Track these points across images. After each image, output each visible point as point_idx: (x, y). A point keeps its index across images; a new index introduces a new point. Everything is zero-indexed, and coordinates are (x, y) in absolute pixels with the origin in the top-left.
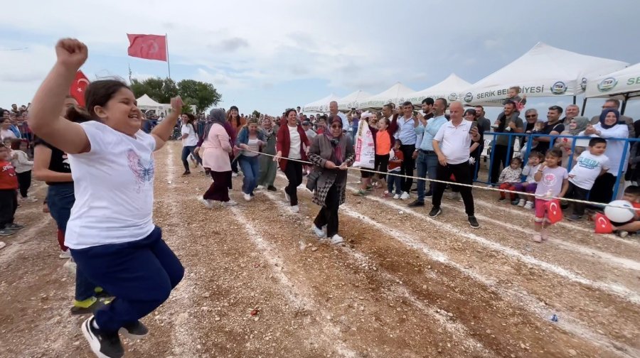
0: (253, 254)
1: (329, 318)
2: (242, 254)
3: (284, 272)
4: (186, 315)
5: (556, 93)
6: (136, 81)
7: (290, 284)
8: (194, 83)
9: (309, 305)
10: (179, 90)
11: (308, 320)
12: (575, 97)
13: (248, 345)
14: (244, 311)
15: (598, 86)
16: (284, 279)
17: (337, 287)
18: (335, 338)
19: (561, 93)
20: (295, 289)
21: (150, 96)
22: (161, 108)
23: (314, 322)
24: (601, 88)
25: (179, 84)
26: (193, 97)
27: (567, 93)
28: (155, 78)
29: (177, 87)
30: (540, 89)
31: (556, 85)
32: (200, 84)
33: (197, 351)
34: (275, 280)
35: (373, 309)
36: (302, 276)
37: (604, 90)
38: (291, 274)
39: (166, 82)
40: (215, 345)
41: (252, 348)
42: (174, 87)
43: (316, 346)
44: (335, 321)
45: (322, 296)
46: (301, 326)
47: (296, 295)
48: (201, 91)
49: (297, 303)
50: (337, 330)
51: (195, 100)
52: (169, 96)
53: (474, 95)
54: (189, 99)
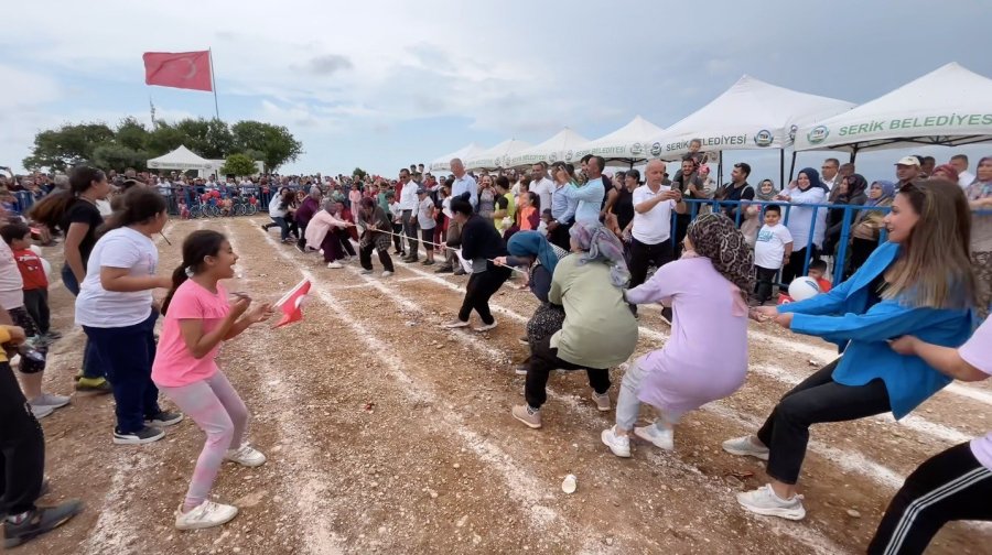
0: (364, 354)
1: (451, 407)
2: (350, 355)
3: (403, 371)
4: (291, 413)
5: (761, 145)
6: (163, 125)
7: (409, 381)
8: (257, 126)
9: (430, 397)
10: (235, 136)
11: (429, 410)
12: (782, 151)
13: (363, 433)
14: (356, 407)
15: (808, 136)
16: (402, 377)
17: (463, 381)
18: (456, 423)
19: (766, 145)
20: (415, 385)
21: (189, 147)
22: (209, 167)
23: (434, 412)
24: (811, 139)
25: (235, 128)
26: (257, 149)
27: (773, 146)
28: (195, 118)
29: (232, 133)
30: (742, 140)
31: (760, 134)
32: (266, 127)
33: (309, 440)
34: (391, 378)
35: (502, 398)
36: (423, 373)
37: (814, 142)
38: (410, 372)
39: (212, 125)
40: (328, 435)
41: (368, 434)
42: (226, 132)
43: (436, 430)
44: (457, 410)
45: (445, 388)
46: (420, 416)
47: (416, 390)
48: (270, 139)
49: (417, 397)
50: (459, 417)
51: (260, 153)
52: (218, 147)
53: (664, 146)
54: (250, 151)
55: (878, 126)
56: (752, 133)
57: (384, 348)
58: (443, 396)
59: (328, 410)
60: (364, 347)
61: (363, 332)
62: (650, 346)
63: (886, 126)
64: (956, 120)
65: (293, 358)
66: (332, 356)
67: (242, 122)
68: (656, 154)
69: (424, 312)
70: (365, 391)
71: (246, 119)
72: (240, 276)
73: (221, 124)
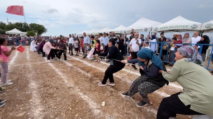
0: (57, 76)
1: (77, 88)
2: (54, 77)
4: (36, 91)
5: (145, 31)
6: (10, 23)
7: (68, 82)
8: (36, 24)
9: (72, 86)
10: (30, 27)
11: (72, 89)
12: (149, 32)
13: (54, 95)
14: (54, 89)
15: (154, 29)
16: (66, 81)
17: (81, 81)
18: (78, 91)
19: (146, 31)
20: (69, 83)
21: (17, 29)
22: (22, 34)
23: (73, 89)
25: (30, 25)
26: (36, 30)
27: (148, 31)
28: (19, 22)
29: (29, 26)
30: (142, 30)
32: (38, 25)
33: (40, 98)
34: (63, 82)
35: (89, 85)
36: (72, 80)
37: (156, 30)
38: (68, 80)
39: (24, 24)
40: (45, 96)
41: (56, 95)
42: (28, 26)
43: (73, 93)
44: (79, 88)
45: (76, 83)
46: (70, 90)
47: (69, 84)
48: (39, 28)
49: (69, 86)
50: (79, 90)
52: (26, 29)
53: (127, 31)
54: (34, 30)
55: (167, 27)
56: (144, 28)
57: (63, 75)
58: (76, 85)
59: (46, 90)
60: (58, 75)
61: (58, 71)
62: (123, 72)
63: (168, 27)
64: (181, 26)
65: (39, 78)
66: (49, 77)
67: (32, 24)
68: (125, 33)
69: (73, 66)
70: (56, 85)
71: (33, 23)
72: (28, 59)
73: (26, 24)
